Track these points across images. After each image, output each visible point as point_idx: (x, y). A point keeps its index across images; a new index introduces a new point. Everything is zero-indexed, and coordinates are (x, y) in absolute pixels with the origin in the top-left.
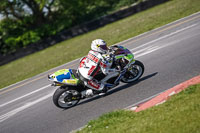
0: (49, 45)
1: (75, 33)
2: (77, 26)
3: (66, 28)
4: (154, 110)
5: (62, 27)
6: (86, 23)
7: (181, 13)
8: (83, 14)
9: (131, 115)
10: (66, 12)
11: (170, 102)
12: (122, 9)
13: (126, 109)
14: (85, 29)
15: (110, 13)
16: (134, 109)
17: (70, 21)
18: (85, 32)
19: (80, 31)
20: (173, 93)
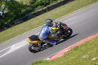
0: (4, 30)
1: (16, 23)
2: (17, 20)
3: (12, 21)
4: (58, 59)
5: (10, 21)
6: (21, 18)
7: (68, 12)
8: (20, 14)
9: (47, 62)
10: (11, 13)
11: (66, 55)
12: (39, 10)
13: (44, 59)
14: (21, 21)
15: (33, 13)
16: (48, 59)
17: (13, 17)
18: (21, 23)
19: (19, 22)
20: (67, 50)
